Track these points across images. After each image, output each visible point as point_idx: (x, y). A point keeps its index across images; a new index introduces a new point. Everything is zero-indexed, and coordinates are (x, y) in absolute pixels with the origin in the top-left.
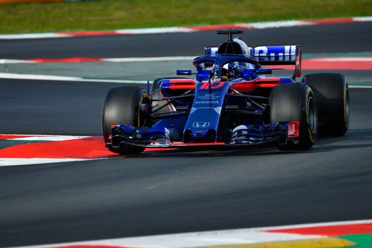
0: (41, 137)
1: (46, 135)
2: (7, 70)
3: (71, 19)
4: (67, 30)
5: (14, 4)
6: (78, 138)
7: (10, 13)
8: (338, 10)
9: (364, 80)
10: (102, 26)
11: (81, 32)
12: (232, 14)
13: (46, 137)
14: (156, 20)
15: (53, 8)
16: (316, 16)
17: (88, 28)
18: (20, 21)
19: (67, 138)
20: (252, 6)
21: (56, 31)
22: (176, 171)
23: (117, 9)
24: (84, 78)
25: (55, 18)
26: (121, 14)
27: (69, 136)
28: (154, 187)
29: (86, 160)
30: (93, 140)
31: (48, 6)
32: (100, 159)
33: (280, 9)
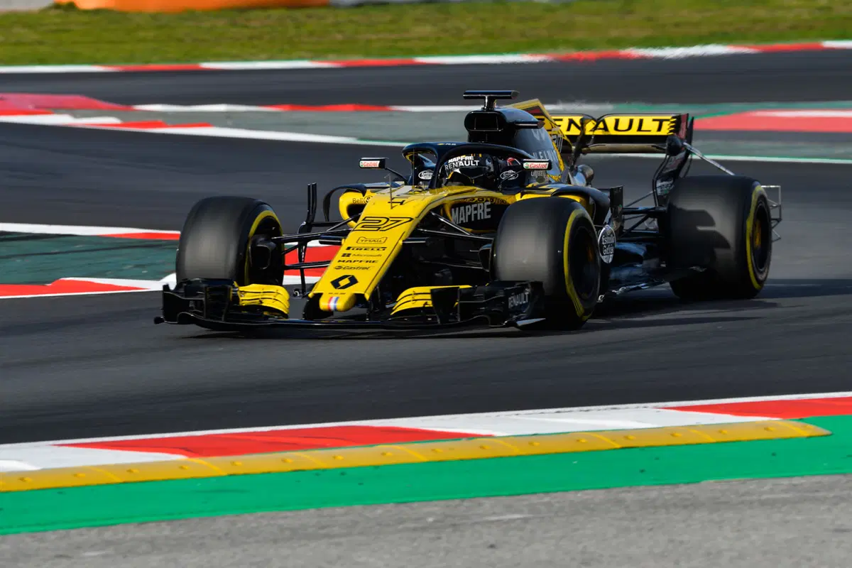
2: (229, 122)
3: (339, 37)
4: (331, 56)
5: (242, 10)
7: (234, 24)
8: (797, 29)
9: (841, 150)
11: (356, 59)
12: (614, 33)
14: (483, 41)
15: (309, 17)
16: (760, 37)
17: (368, 54)
18: (251, 38)
20: (650, 19)
21: (311, 59)
23: (418, 21)
24: (361, 139)
25: (311, 34)
26: (426, 29)
31: (299, 14)
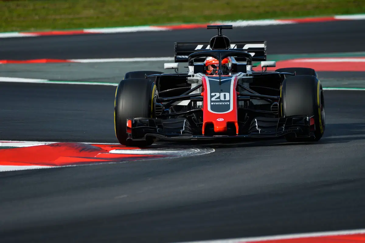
0: (5, 143)
1: (11, 141)
3: (37, 17)
4: (32, 29)
6: (44, 144)
8: (319, 9)
9: (346, 82)
10: (70, 25)
11: (47, 31)
12: (207, 12)
13: (11, 143)
14: (126, 19)
15: (18, 5)
16: (296, 14)
17: (55, 28)
19: (33, 144)
20: (228, 4)
21: (20, 31)
22: (150, 179)
23: (85, 7)
24: (50, 80)
25: (19, 16)
26: (90, 12)
27: (35, 142)
28: (125, 196)
29: (53, 167)
30: (61, 146)
31: (12, 5)
32: (68, 166)
33: (257, 7)
